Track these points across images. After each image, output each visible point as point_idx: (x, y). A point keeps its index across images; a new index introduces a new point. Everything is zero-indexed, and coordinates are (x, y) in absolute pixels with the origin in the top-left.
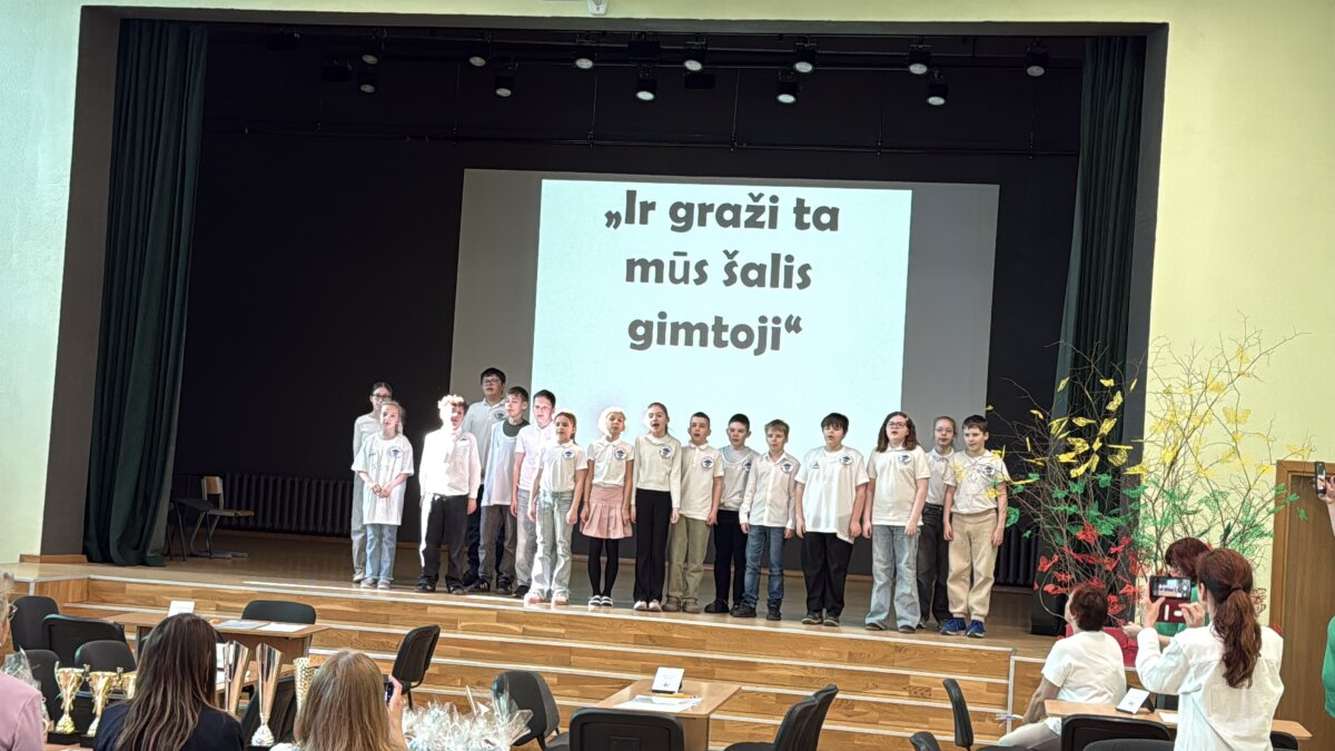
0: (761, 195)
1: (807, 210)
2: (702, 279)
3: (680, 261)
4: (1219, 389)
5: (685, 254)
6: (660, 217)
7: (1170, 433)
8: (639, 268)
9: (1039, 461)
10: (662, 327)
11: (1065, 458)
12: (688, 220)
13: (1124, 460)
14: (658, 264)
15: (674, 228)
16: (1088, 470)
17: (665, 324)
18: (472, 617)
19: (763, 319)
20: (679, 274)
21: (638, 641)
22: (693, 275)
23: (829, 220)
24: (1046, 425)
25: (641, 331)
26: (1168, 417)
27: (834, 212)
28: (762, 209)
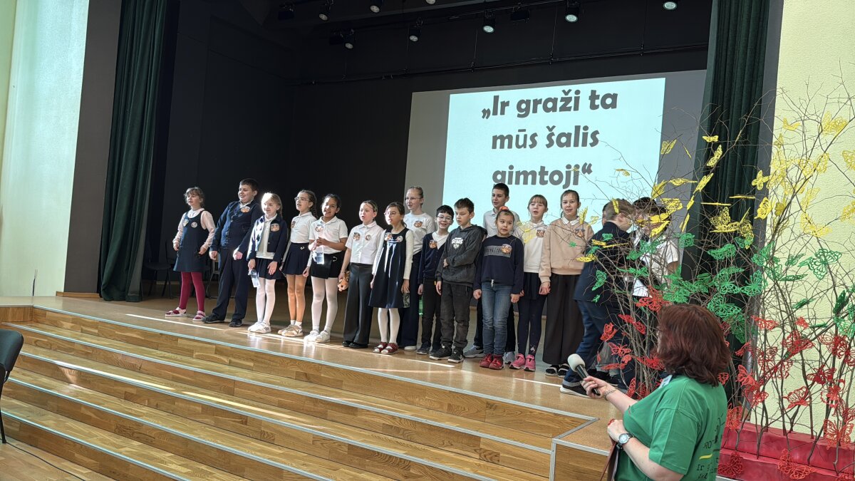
0: (570, 91)
1: (598, 97)
2: (534, 144)
3: (522, 135)
5: (524, 130)
6: (512, 110)
8: (500, 141)
12: (527, 110)
14: (510, 137)
15: (519, 116)
17: (512, 172)
18: (202, 349)
19: (569, 166)
20: (521, 143)
22: (529, 142)
23: (611, 102)
25: (499, 177)
27: (614, 97)
28: (571, 98)
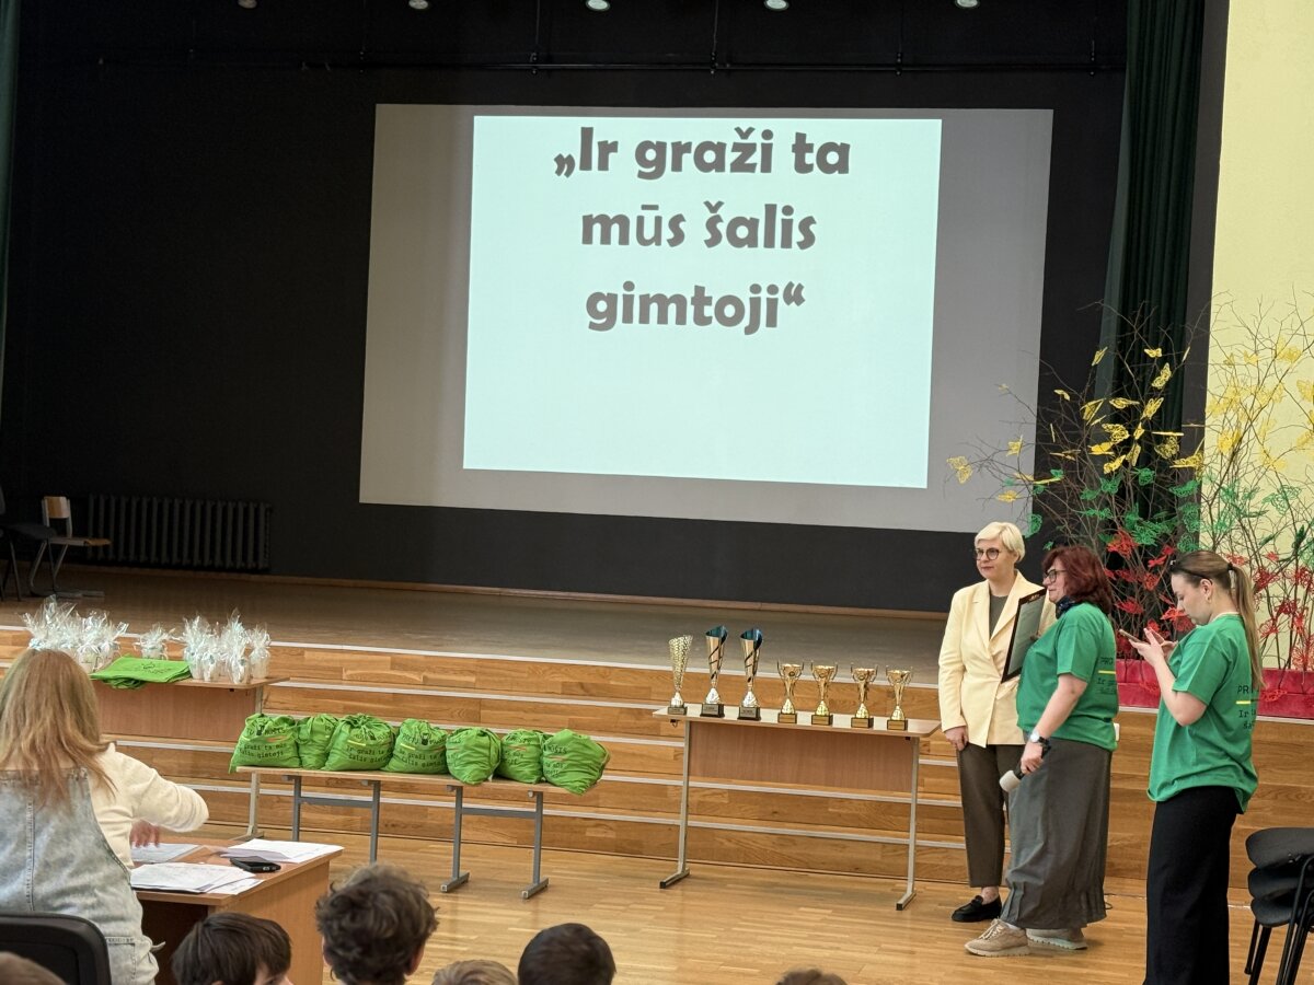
0: (751, 130)
1: (810, 148)
2: (678, 238)
3: (649, 216)
4: (1293, 357)
5: (655, 207)
6: (624, 162)
7: (1230, 414)
8: (599, 227)
9: (1068, 454)
10: (628, 300)
11: (1097, 450)
12: (659, 163)
13: (1174, 452)
14: (623, 221)
15: (641, 175)
16: (1125, 463)
17: (632, 296)
18: (359, 664)
19: (755, 289)
20: (649, 233)
21: (567, 691)
22: (667, 234)
23: (836, 159)
24: (1077, 408)
25: (602, 306)
26: (1230, 395)
27: (843, 150)
28: (752, 147)
